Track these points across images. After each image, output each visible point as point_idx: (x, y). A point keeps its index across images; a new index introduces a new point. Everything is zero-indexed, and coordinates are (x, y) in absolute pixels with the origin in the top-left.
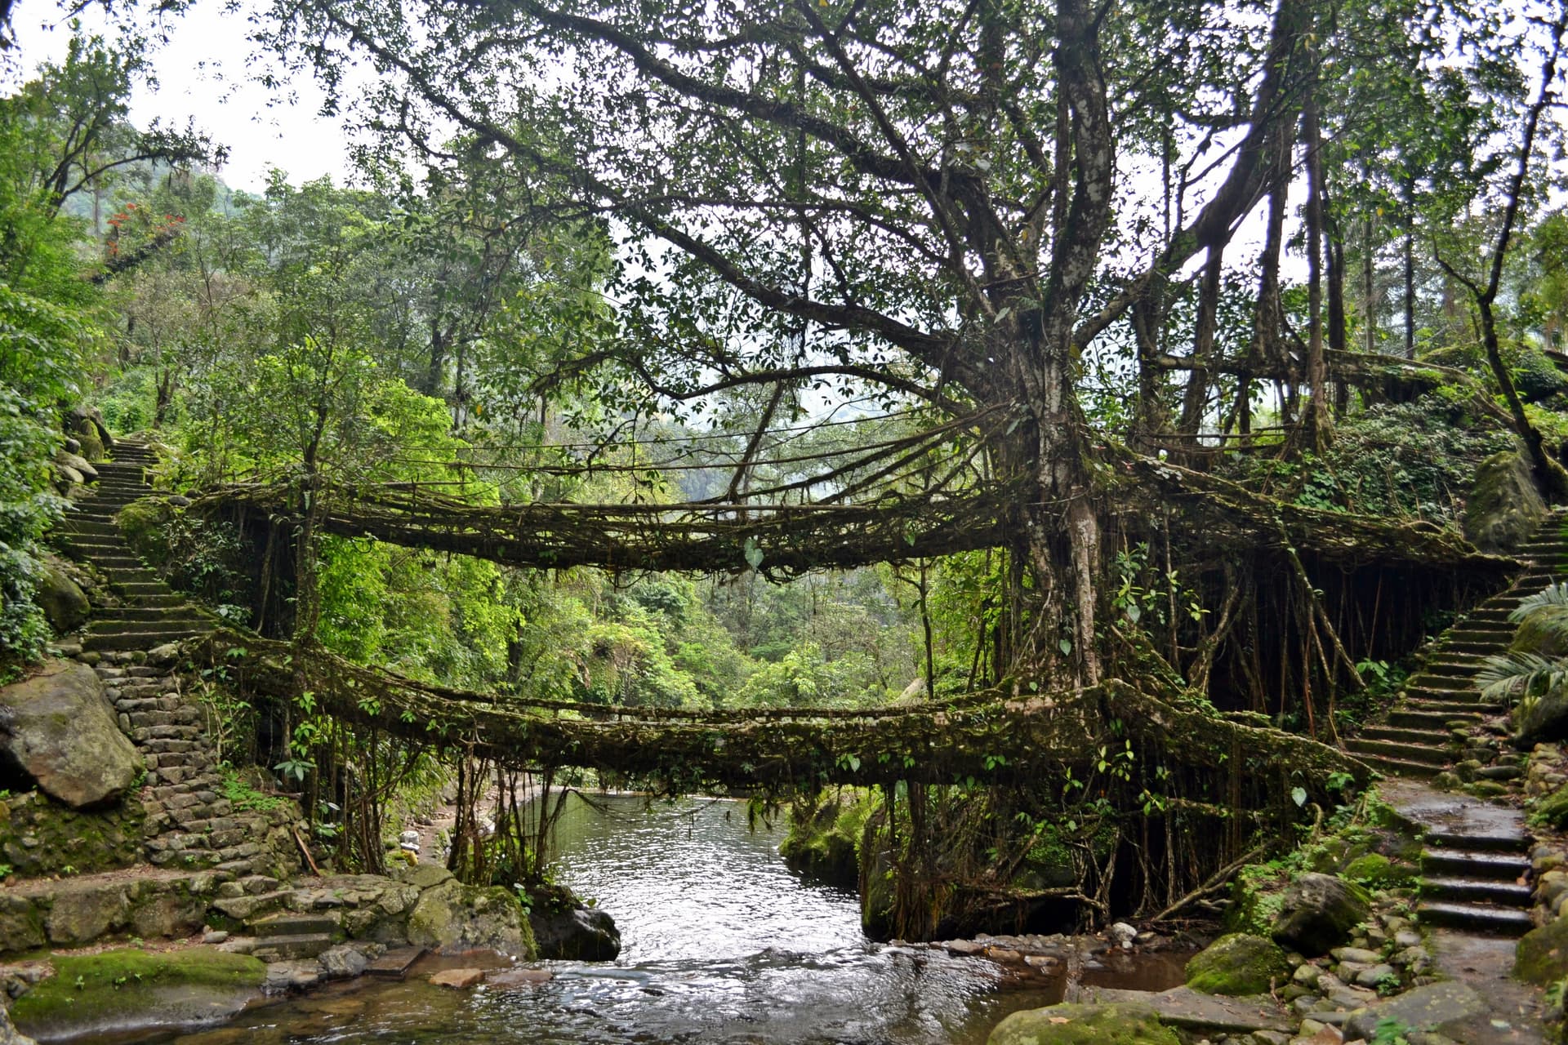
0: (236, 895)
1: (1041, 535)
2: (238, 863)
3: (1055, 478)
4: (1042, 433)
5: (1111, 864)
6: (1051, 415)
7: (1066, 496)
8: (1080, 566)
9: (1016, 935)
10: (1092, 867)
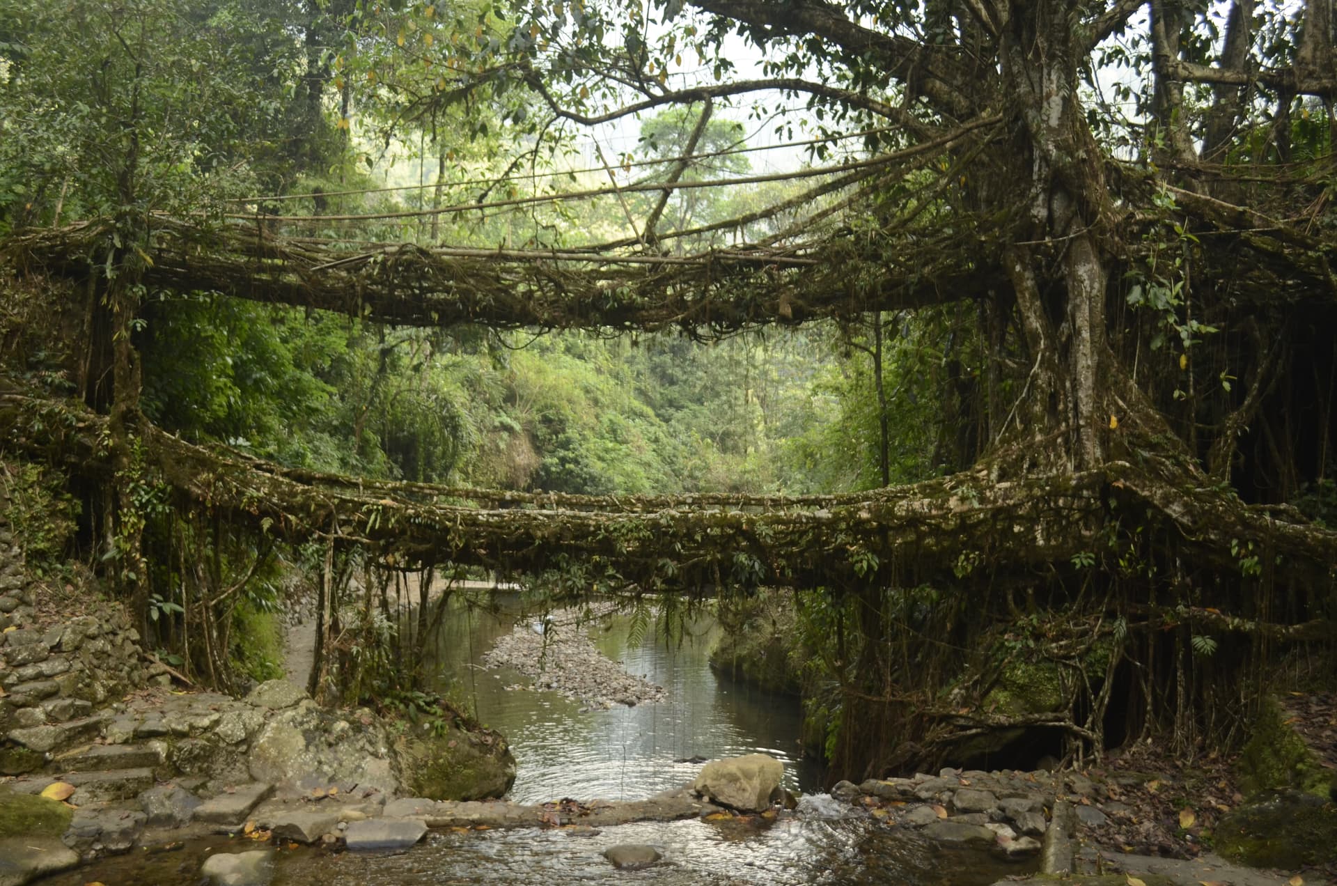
0: (36, 723)
1: (1029, 283)
2: (40, 685)
3: (1050, 210)
4: (1037, 153)
5: (1107, 685)
6: (1049, 128)
7: (1064, 233)
8: (1079, 322)
9: (989, 771)
10: (1084, 690)
